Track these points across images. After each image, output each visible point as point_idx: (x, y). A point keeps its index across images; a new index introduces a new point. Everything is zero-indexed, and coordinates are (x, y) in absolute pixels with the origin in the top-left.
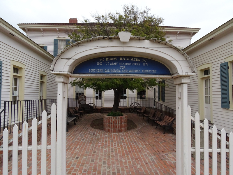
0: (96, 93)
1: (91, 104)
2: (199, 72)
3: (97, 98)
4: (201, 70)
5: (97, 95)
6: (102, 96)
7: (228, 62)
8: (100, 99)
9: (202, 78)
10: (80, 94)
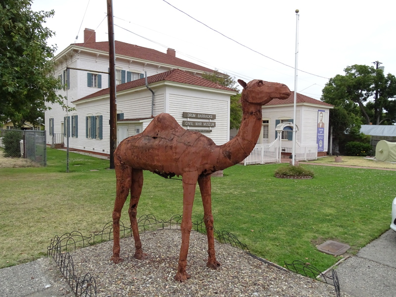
7: (279, 120)
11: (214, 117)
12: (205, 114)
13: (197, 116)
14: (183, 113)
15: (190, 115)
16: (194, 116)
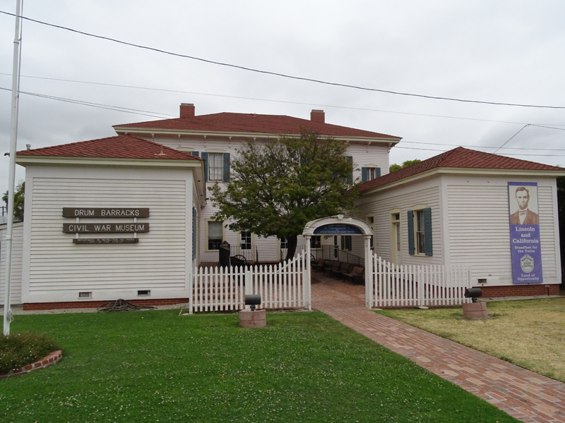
0: (242, 239)
1: (238, 257)
2: (391, 216)
3: (243, 247)
4: (393, 214)
5: (244, 242)
6: (252, 243)
7: (412, 211)
8: (249, 247)
9: (394, 223)
10: (216, 241)
11: (144, 213)
12: (121, 209)
13: (98, 213)
14: (64, 209)
15: (80, 213)
16: (92, 213)
